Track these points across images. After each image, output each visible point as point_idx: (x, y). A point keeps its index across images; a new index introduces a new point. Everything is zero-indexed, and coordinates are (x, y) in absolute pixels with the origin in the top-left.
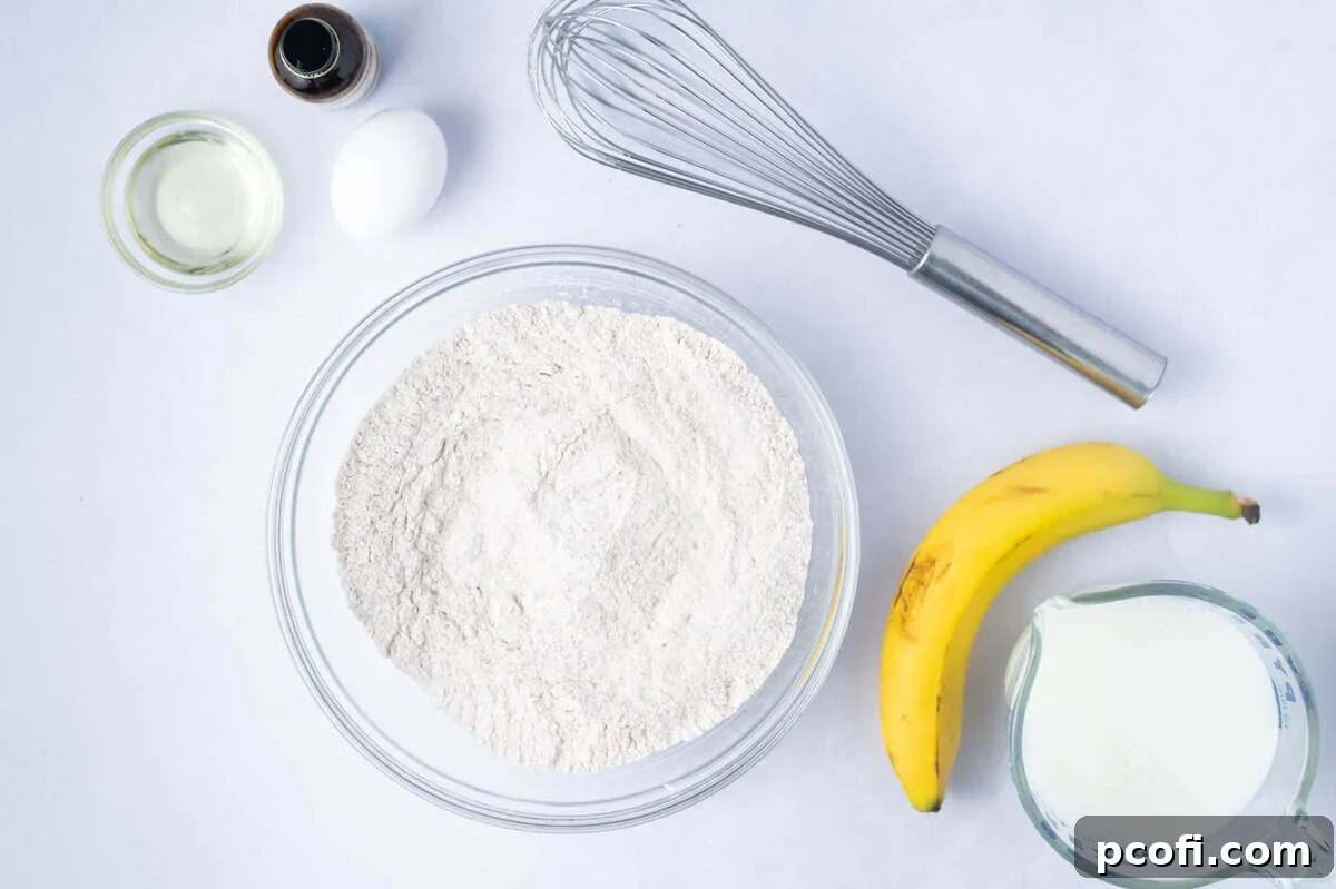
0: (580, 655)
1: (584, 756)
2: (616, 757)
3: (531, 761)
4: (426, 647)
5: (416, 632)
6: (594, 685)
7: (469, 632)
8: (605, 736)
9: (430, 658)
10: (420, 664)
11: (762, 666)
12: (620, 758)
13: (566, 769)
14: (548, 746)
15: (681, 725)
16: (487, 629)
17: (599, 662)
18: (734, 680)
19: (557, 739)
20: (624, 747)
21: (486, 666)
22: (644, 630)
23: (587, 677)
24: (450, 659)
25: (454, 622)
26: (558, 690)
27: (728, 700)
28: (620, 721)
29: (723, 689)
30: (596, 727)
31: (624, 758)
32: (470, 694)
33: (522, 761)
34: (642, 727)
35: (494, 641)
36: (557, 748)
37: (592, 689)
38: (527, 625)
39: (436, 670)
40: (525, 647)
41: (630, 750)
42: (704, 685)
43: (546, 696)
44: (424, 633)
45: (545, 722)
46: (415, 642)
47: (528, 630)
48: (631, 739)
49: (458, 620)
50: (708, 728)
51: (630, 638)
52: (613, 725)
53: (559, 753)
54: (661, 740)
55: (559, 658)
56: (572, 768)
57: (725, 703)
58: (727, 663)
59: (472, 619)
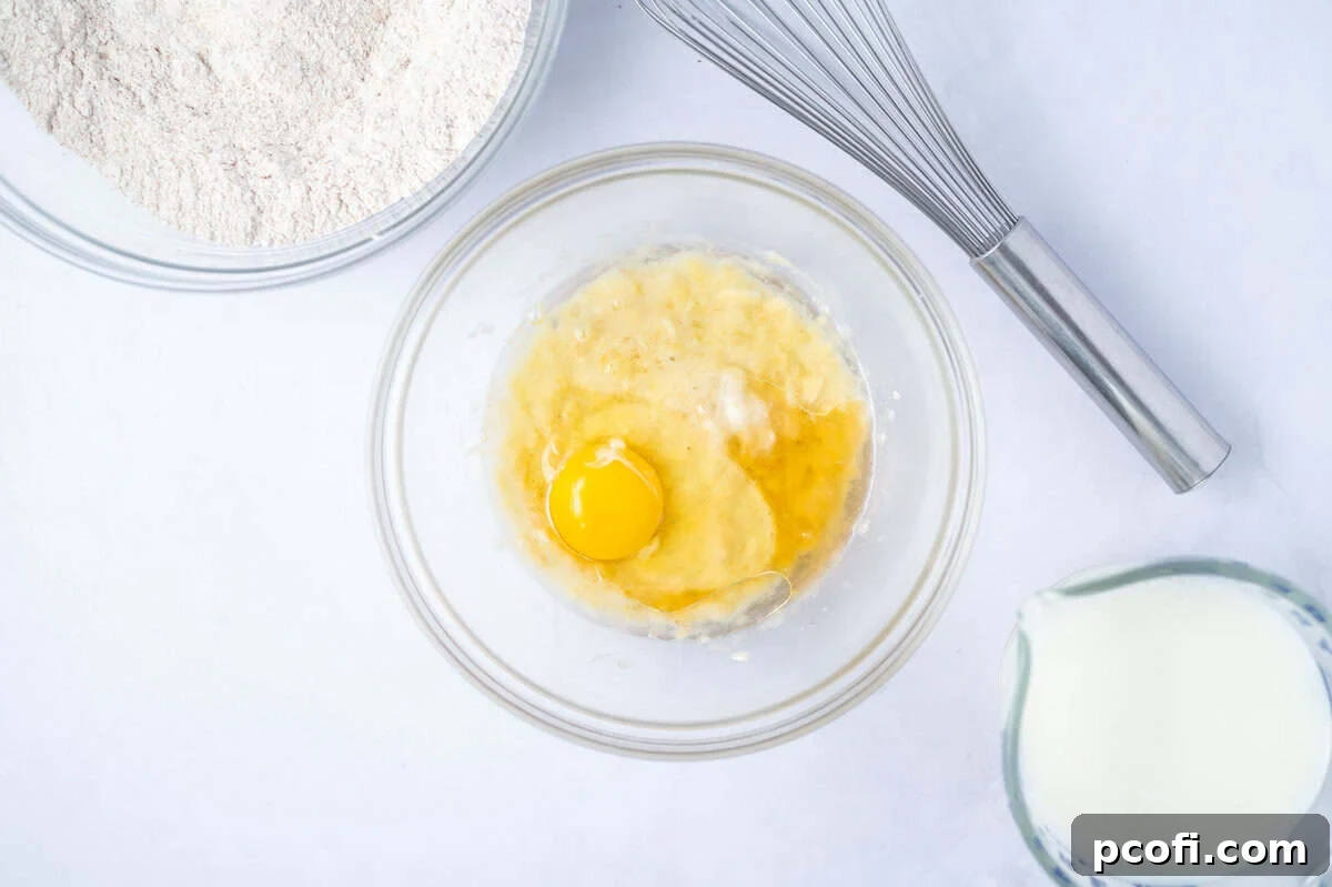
0: (279, 114)
1: (285, 226)
2: (325, 223)
3: (223, 238)
4: (95, 118)
5: (81, 99)
6: (299, 149)
7: (145, 99)
8: (309, 199)
9: (101, 132)
10: (90, 137)
11: (488, 96)
12: (329, 224)
13: (265, 244)
14: (242, 217)
15: (400, 179)
16: (168, 94)
17: (304, 122)
18: (456, 117)
19: (253, 209)
20: (333, 212)
21: (166, 134)
22: (357, 82)
23: (291, 140)
24: (125, 130)
25: (128, 88)
26: (255, 156)
27: (450, 141)
28: (326, 179)
29: (444, 129)
30: (297, 191)
31: (335, 225)
32: (151, 170)
33: (212, 238)
34: (352, 184)
35: (176, 107)
36: (253, 220)
37: (296, 153)
38: (216, 86)
39: (111, 147)
40: (215, 111)
41: (340, 215)
42: (421, 126)
43: (240, 164)
44: (90, 102)
45: (237, 189)
46: (80, 113)
47: (216, 92)
48: (341, 201)
49: (134, 86)
50: (429, 179)
51: (340, 94)
52: (319, 188)
53: (256, 226)
54: (377, 200)
55: (255, 120)
56: (272, 242)
57: (447, 145)
58: (446, 97)
59: (150, 82)
